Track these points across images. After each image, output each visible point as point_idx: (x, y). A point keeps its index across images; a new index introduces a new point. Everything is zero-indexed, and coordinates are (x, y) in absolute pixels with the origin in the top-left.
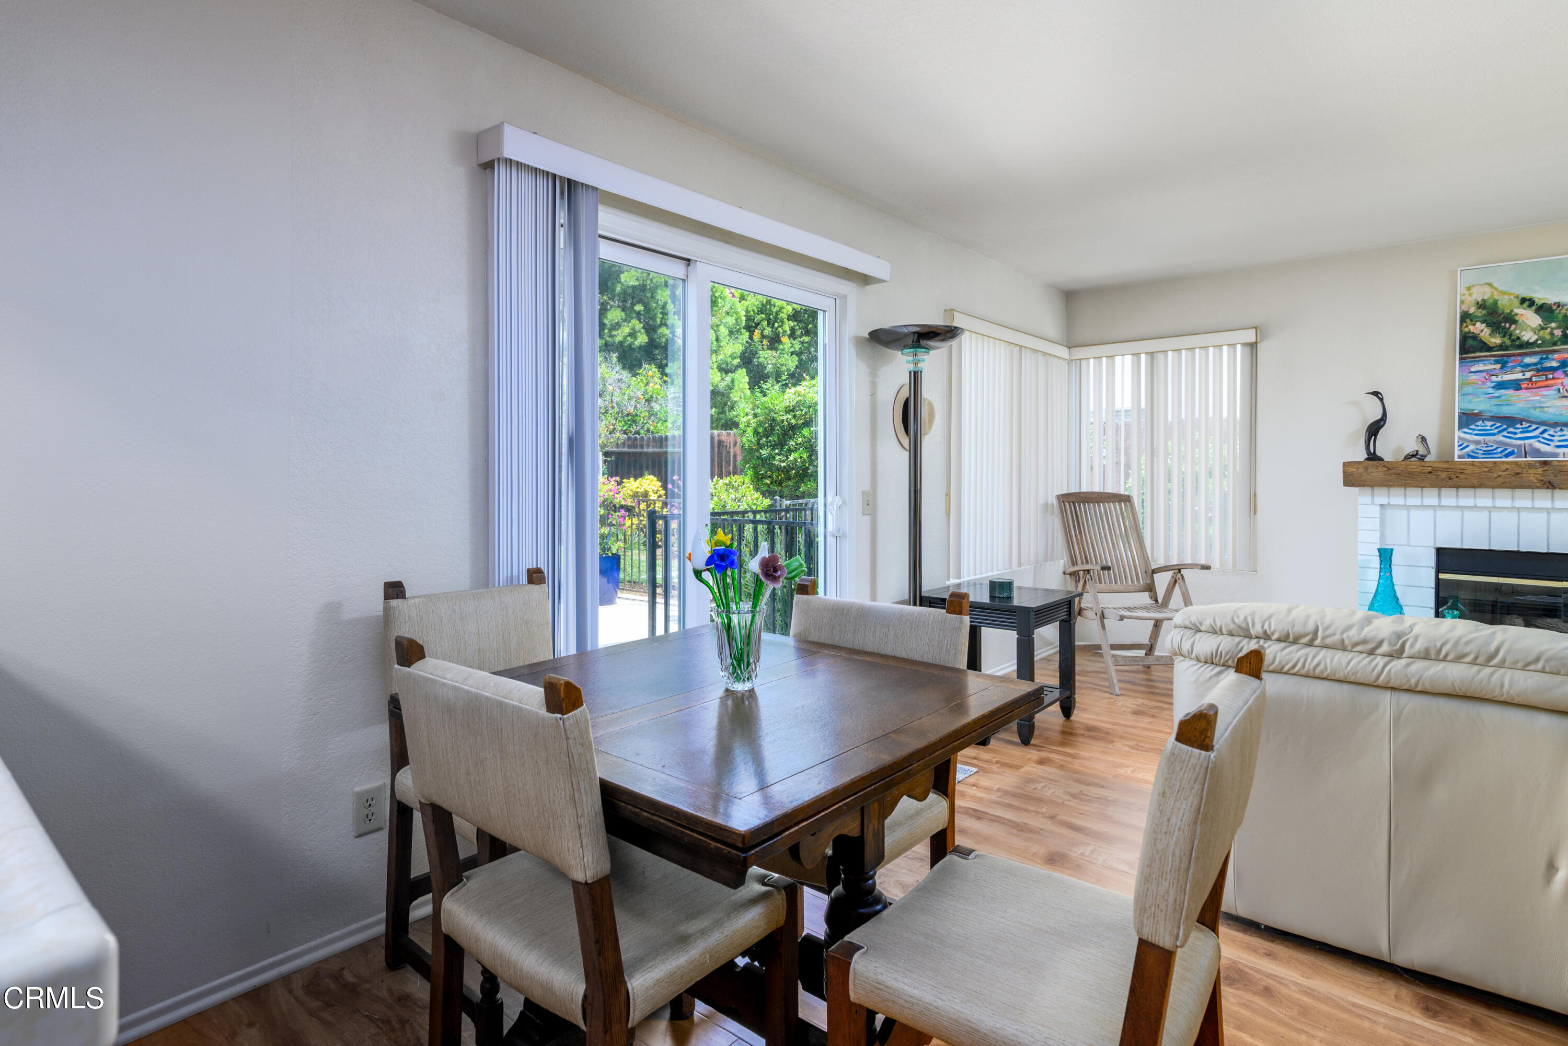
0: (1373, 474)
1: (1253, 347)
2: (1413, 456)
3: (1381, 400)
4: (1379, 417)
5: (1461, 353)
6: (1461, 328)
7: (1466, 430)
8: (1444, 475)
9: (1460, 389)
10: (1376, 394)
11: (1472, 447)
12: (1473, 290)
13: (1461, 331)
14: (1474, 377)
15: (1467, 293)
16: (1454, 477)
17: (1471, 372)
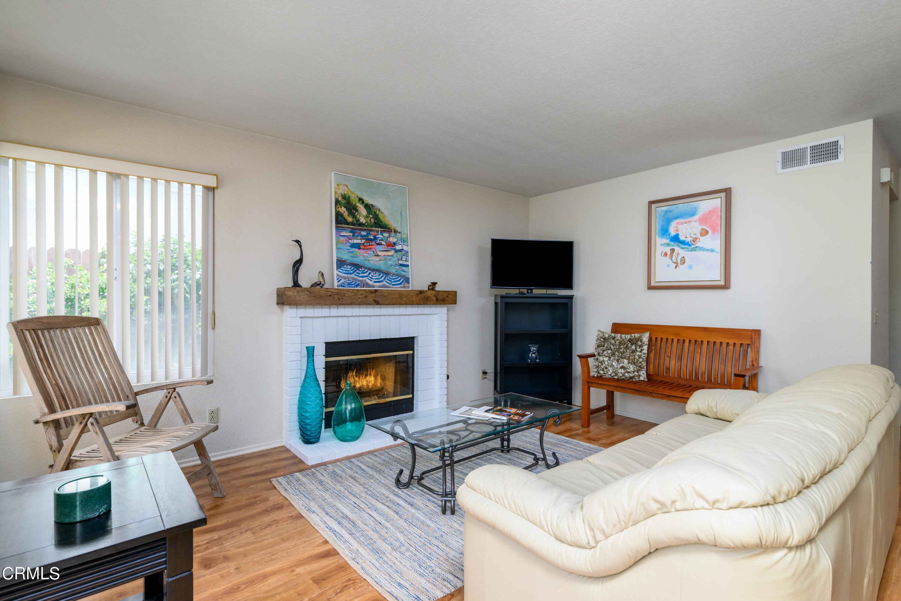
0: (302, 296)
1: (209, 190)
2: (318, 285)
3: (300, 246)
4: (299, 258)
5: (336, 224)
6: (335, 208)
7: (340, 270)
8: (336, 297)
9: (337, 245)
10: (298, 242)
11: (342, 281)
12: (340, 187)
13: (336, 210)
14: (342, 239)
15: (338, 188)
16: (341, 298)
17: (341, 236)
